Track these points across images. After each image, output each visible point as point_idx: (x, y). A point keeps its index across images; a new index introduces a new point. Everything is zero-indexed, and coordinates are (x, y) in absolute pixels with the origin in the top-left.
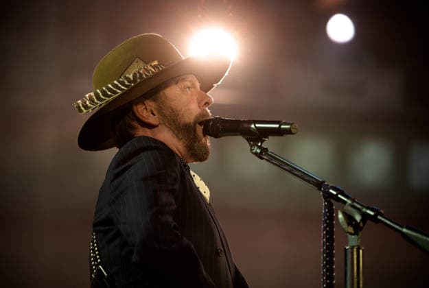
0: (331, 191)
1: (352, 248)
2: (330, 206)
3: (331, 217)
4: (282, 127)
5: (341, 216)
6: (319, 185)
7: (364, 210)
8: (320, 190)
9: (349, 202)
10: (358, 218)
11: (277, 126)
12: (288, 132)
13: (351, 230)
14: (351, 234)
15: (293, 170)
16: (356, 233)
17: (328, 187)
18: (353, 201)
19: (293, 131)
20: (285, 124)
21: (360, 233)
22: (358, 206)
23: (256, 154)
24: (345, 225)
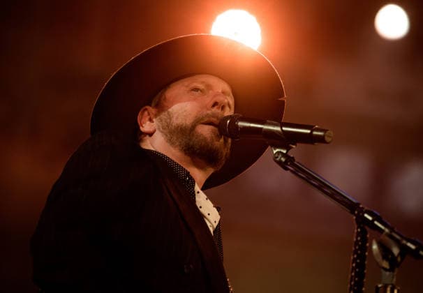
0: (366, 215)
1: (385, 287)
2: (363, 234)
3: (363, 247)
4: (315, 133)
5: (375, 247)
6: (352, 207)
7: (404, 242)
8: (352, 212)
9: (387, 230)
10: (396, 251)
11: (309, 131)
12: (321, 140)
13: (386, 264)
14: (386, 270)
15: (323, 187)
16: (391, 270)
17: (362, 211)
18: (392, 229)
19: (328, 139)
20: (318, 130)
21: (396, 270)
22: (398, 237)
23: (280, 163)
24: (379, 259)
